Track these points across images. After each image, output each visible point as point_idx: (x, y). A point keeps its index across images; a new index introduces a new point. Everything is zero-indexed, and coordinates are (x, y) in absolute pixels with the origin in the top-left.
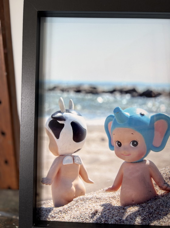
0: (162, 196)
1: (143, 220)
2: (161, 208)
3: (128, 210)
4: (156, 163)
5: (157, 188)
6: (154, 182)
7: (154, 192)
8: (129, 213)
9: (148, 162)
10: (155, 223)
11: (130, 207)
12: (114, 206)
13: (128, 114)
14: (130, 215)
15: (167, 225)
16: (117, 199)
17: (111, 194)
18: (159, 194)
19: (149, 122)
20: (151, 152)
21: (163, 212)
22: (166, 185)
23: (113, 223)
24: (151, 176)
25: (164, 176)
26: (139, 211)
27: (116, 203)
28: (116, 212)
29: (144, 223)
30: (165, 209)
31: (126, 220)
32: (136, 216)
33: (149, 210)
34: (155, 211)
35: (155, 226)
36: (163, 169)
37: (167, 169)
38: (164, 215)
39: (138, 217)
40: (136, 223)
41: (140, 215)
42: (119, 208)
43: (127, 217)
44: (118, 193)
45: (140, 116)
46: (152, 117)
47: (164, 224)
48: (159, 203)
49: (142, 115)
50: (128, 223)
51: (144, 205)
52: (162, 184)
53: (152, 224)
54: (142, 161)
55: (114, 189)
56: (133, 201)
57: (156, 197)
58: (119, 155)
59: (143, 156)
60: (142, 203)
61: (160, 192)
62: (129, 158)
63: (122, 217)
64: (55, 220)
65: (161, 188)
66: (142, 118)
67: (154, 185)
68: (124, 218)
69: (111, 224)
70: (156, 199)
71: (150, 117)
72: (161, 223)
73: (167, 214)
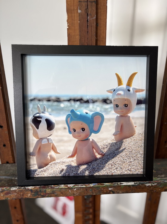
0: (100, 158)
1: (89, 173)
2: (99, 165)
3: (81, 168)
4: (96, 140)
5: (96, 154)
6: (95, 151)
7: (95, 156)
8: (82, 169)
9: (91, 140)
10: (96, 174)
11: (82, 166)
12: (73, 166)
13: (79, 113)
14: (82, 170)
15: (103, 174)
16: (74, 162)
17: (71, 159)
18: (98, 157)
19: (90, 117)
20: (93, 134)
21: (100, 168)
22: (101, 152)
23: (73, 175)
24: (93, 148)
25: (100, 147)
26: (87, 168)
27: (74, 164)
28: (74, 169)
29: (90, 174)
30: (102, 166)
31: (80, 173)
32: (85, 171)
33: (93, 166)
34: (96, 167)
35: (96, 175)
36: (100, 143)
37: (102, 143)
38: (102, 169)
39: (87, 171)
40: (86, 175)
41: (88, 170)
42: (76, 167)
43: (81, 171)
44: (75, 158)
45: (85, 114)
46: (92, 115)
47: (101, 174)
48: (98, 163)
49: (87, 113)
50: (81, 175)
51: (90, 164)
52: (99, 151)
53: (95, 175)
54: (88, 139)
55: (72, 156)
56: (84, 162)
57: (96, 159)
58: (74, 137)
59: (88, 137)
60: (89, 163)
61: (98, 156)
62: (81, 138)
63: (78, 171)
64: (39, 176)
65: (99, 154)
66: (87, 115)
67: (95, 153)
68: (79, 172)
69: (72, 176)
70: (96, 160)
71: (91, 115)
72: (100, 174)
73: (103, 168)
